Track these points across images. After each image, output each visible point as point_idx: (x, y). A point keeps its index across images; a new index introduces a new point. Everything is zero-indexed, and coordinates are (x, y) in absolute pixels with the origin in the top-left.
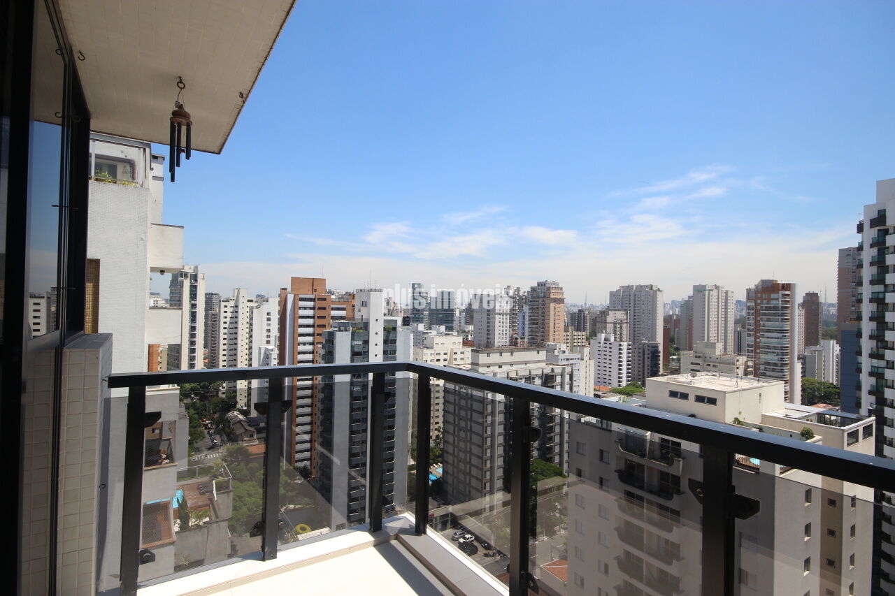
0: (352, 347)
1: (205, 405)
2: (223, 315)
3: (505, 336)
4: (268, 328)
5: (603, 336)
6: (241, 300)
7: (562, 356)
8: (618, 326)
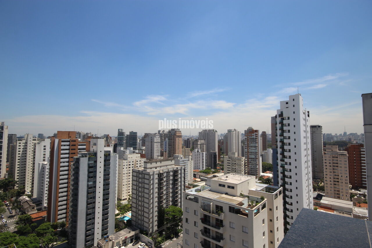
0: (89, 164)
2: (18, 147)
3: (158, 152)
4: (44, 153)
5: (197, 150)
6: (29, 140)
7: (181, 160)
8: (202, 145)
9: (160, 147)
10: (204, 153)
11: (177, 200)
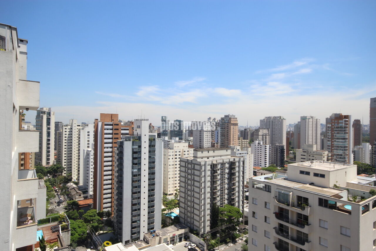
0: (133, 149)
1: (55, 180)
2: (64, 133)
3: (208, 143)
4: (88, 139)
5: (257, 142)
6: (74, 125)
7: (237, 152)
8: (264, 137)
9: (210, 137)
10: (268, 146)
11: (234, 199)
